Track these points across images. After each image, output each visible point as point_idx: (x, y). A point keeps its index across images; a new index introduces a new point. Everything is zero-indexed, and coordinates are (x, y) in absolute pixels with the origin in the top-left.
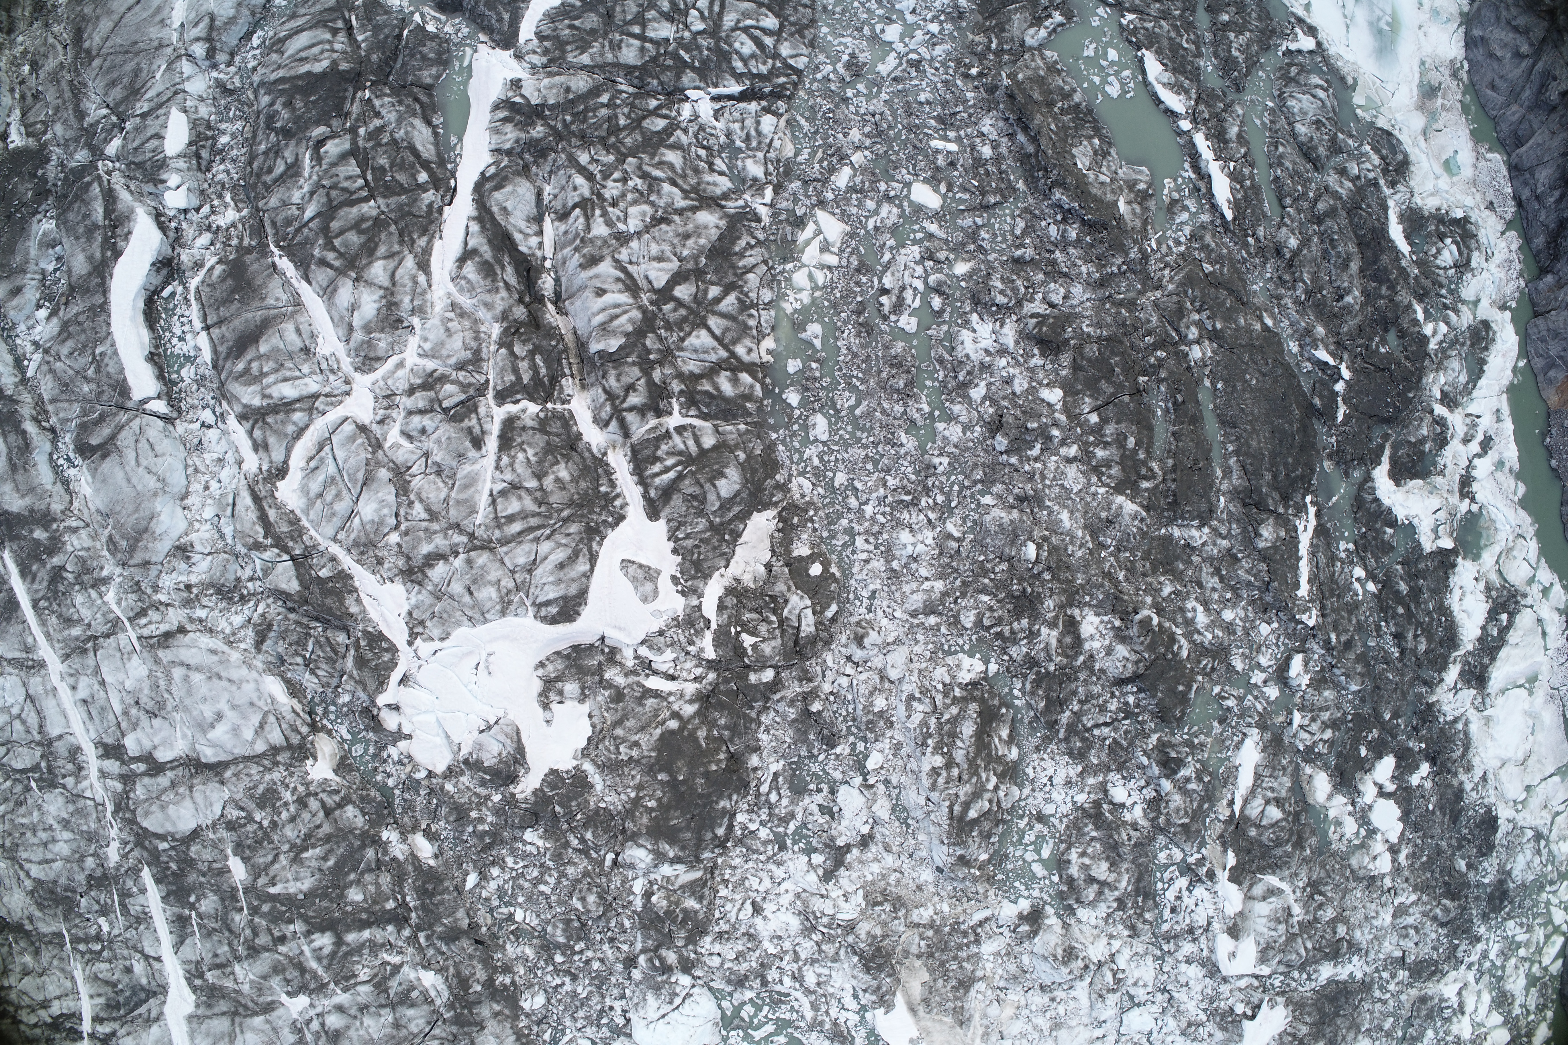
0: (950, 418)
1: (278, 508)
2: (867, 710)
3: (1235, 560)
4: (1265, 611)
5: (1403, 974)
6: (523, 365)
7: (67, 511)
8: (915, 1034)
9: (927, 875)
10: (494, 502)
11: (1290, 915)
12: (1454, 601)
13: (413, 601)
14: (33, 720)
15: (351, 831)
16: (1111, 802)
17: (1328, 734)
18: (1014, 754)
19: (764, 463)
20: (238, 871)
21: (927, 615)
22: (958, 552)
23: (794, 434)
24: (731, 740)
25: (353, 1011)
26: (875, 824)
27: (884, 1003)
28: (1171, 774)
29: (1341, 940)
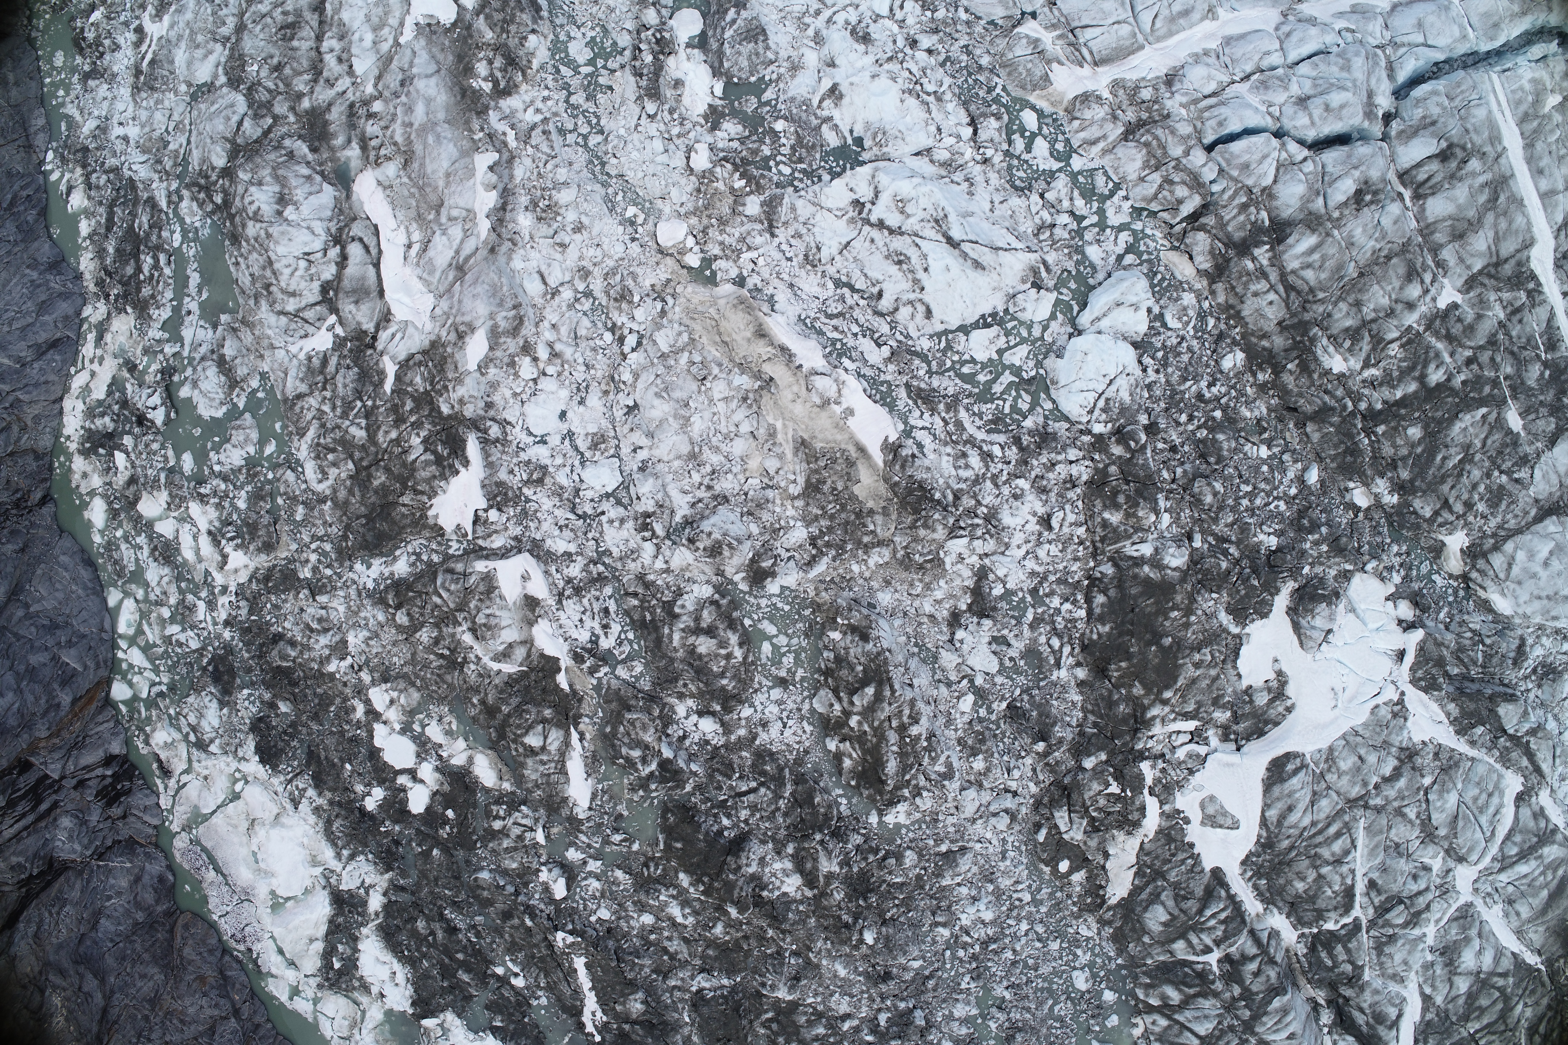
0: (966, 1021)
1: (1520, 770)
2: (989, 755)
3: (658, 972)
4: (609, 931)
5: (306, 573)
6: (1342, 956)
8: (851, 422)
9: (885, 598)
10: (1353, 842)
11: (473, 630)
12: (402, 972)
13: (1405, 734)
15: (1424, 493)
16: (713, 714)
17: (497, 825)
18: (832, 745)
19: (1124, 937)
20: (1514, 420)
21: (949, 852)
22: (934, 914)
23: (1102, 968)
24: (1110, 692)
25: (1399, 307)
26: (951, 641)
27: (892, 449)
28: (664, 765)
29: (398, 607)
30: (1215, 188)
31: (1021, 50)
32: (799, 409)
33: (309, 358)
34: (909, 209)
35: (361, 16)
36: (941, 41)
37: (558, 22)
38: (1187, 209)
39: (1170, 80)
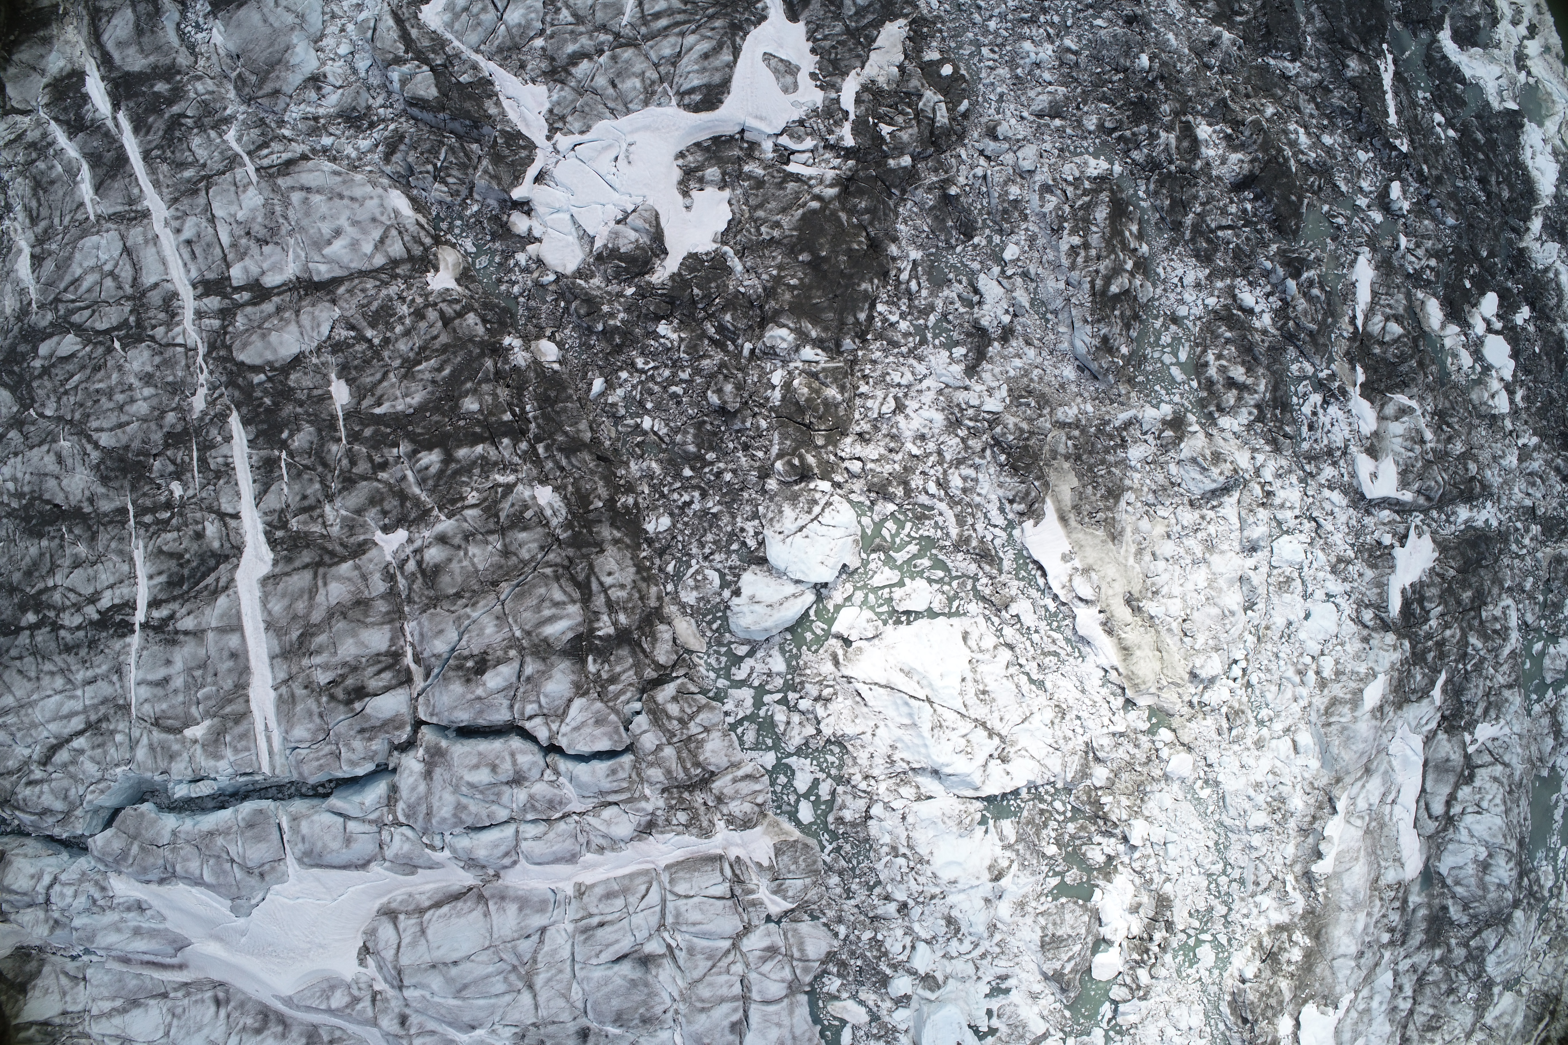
1: (421, 27)
2: (1001, 198)
3: (1327, 91)
4: (1360, 140)
5: (1535, 529)
7: (193, 66)
8: (1067, 548)
9: (1069, 372)
10: (641, 3)
11: (1423, 442)
12: (1527, 158)
13: (555, 97)
14: (126, 273)
15: (471, 340)
16: (1241, 308)
17: (1433, 262)
20: (341, 395)
21: (1053, 117)
22: (1077, 64)
24: (871, 223)
25: (457, 541)
26: (1015, 315)
27: (1033, 512)
28: (1296, 274)
29: (1473, 478)
30: (638, 706)
31: (795, 885)
32: (1111, 571)
33: (1497, 718)
34: (963, 742)
35: (1375, 1026)
36: (875, 907)
37: (1215, 988)
38: (670, 689)
39: (648, 828)
